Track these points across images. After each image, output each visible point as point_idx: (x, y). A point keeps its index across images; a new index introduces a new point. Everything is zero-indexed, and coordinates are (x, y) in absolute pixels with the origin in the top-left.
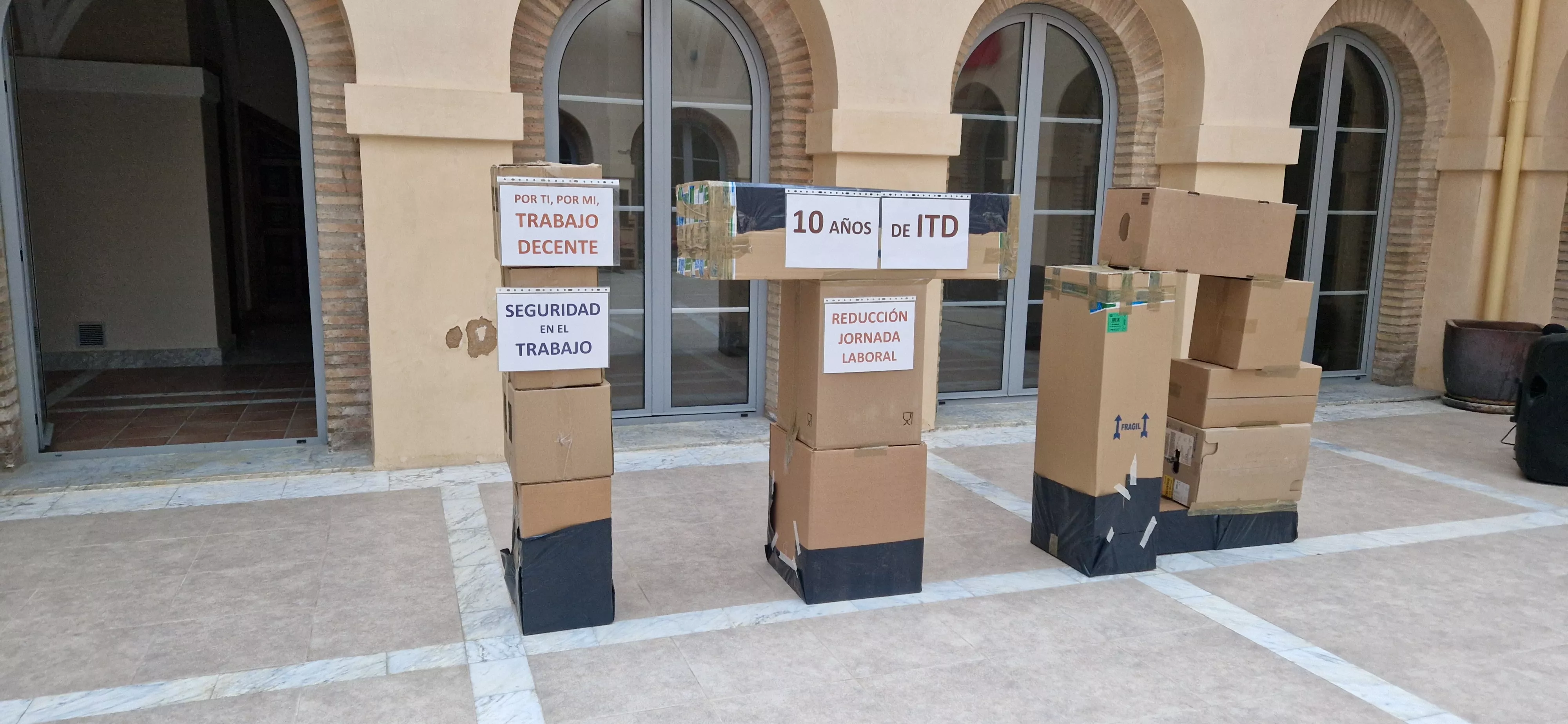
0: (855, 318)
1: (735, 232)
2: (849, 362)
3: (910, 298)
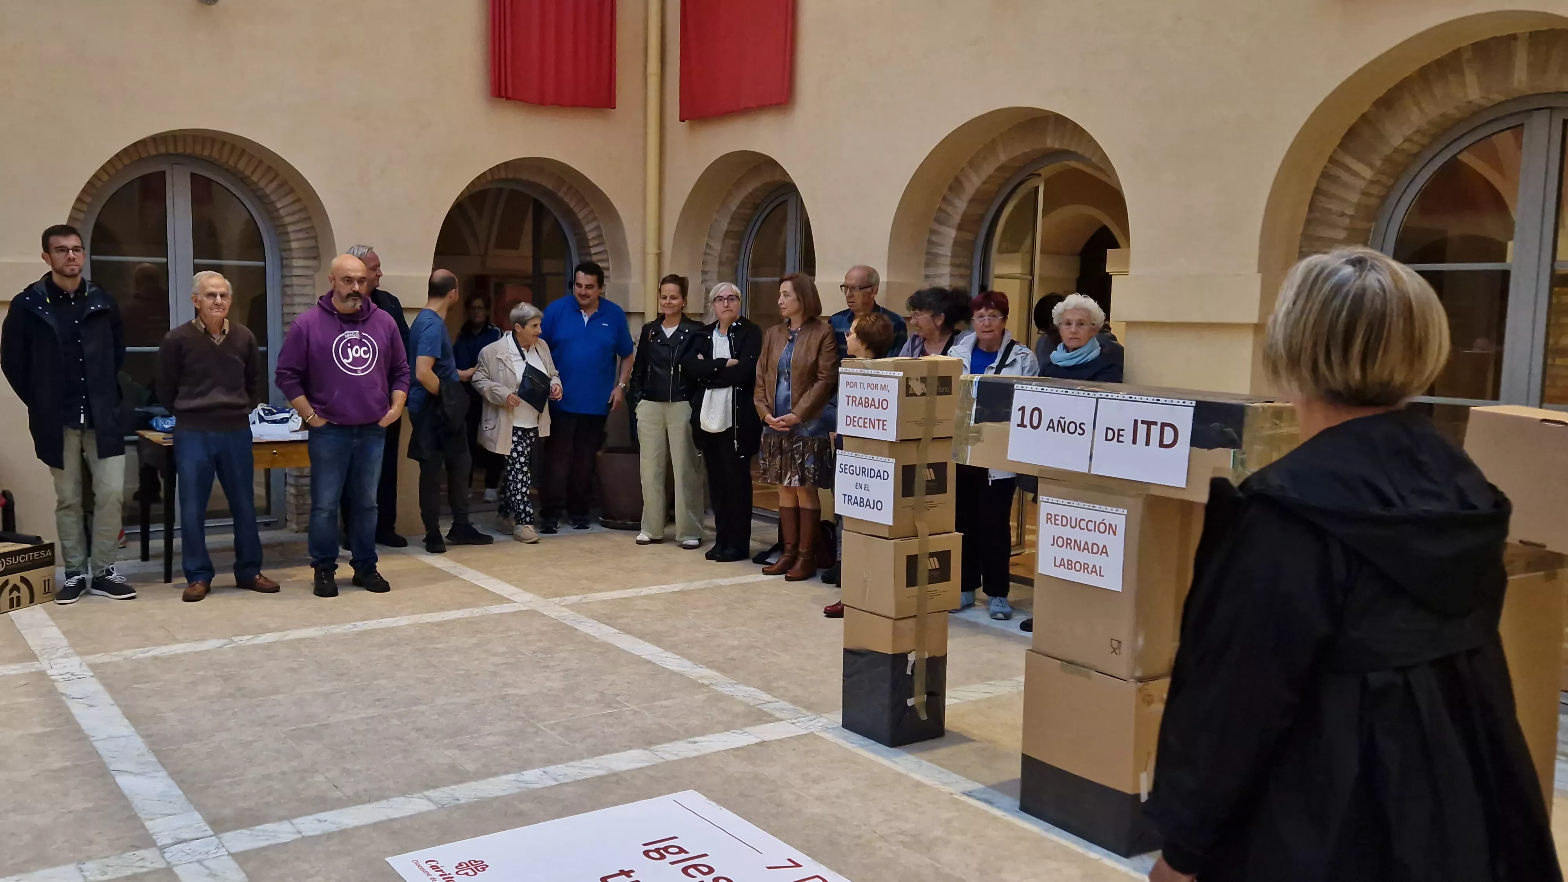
0: (1067, 522)
1: (972, 422)
2: (1059, 567)
3: (1120, 511)
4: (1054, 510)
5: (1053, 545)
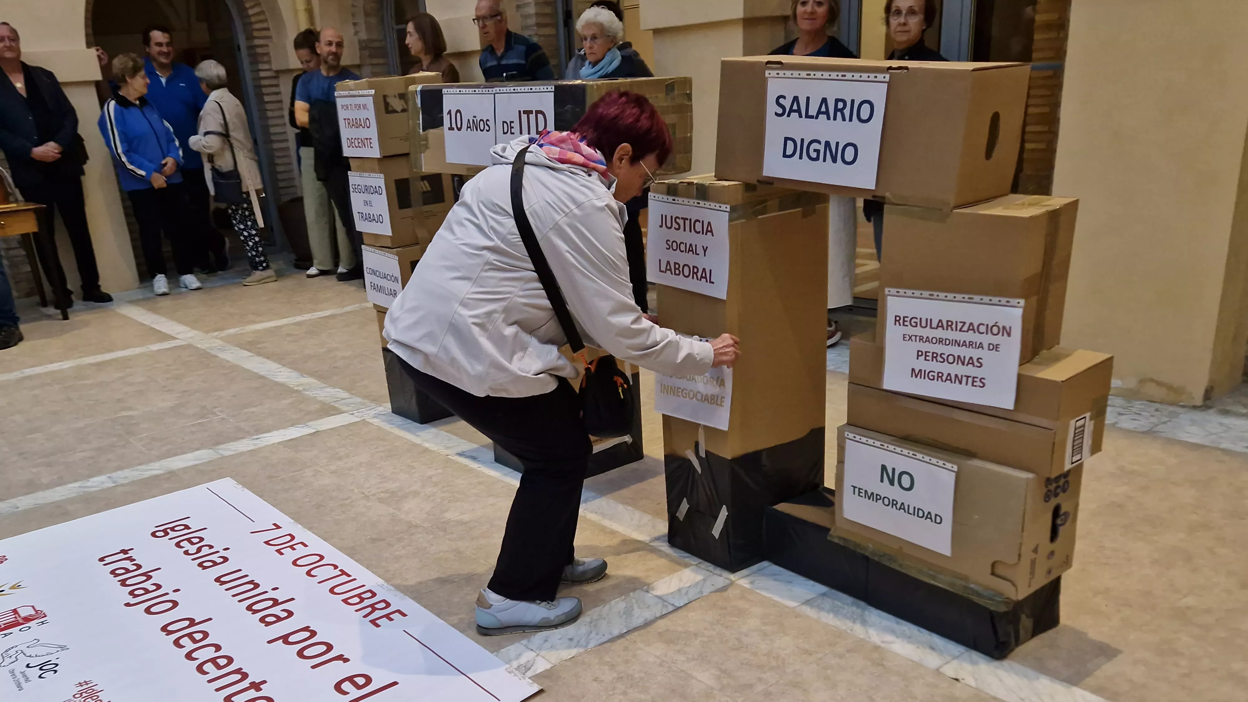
1: (421, 131)
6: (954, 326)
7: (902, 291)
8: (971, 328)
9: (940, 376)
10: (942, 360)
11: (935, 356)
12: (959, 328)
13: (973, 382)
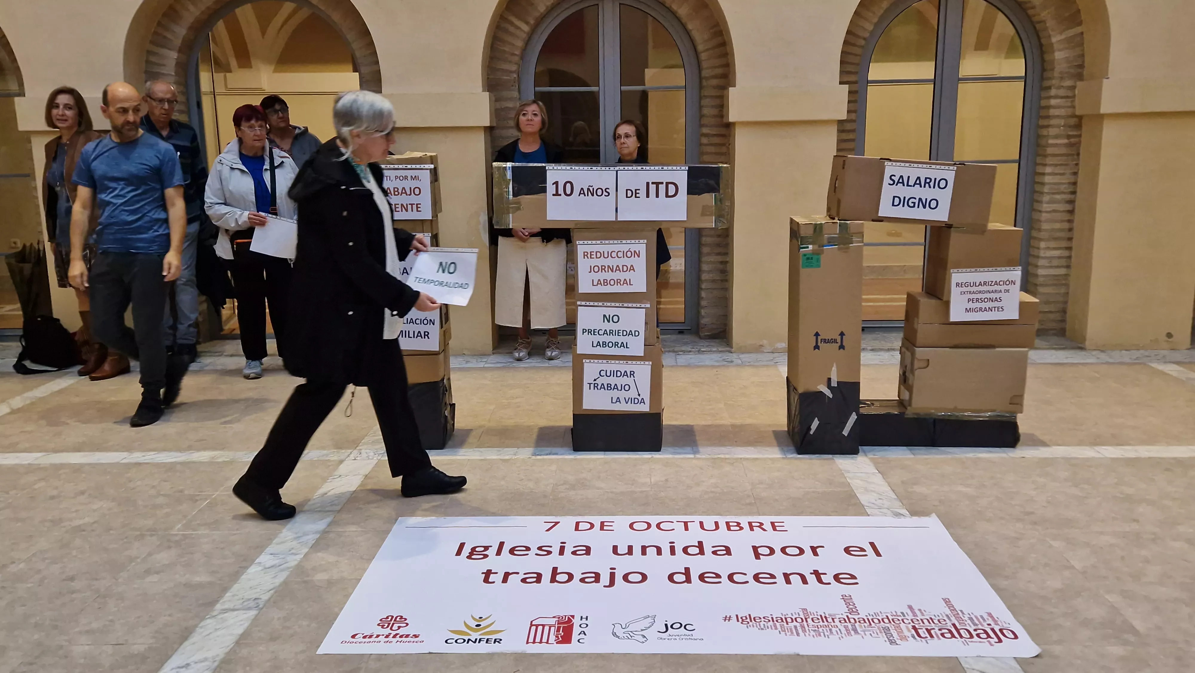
0: (600, 255)
1: (511, 197)
2: (597, 285)
3: (642, 241)
4: (588, 249)
5: (589, 272)
6: (987, 284)
7: (960, 270)
8: (996, 283)
9: (981, 309)
10: (981, 301)
11: (977, 300)
12: (990, 284)
13: (998, 309)
